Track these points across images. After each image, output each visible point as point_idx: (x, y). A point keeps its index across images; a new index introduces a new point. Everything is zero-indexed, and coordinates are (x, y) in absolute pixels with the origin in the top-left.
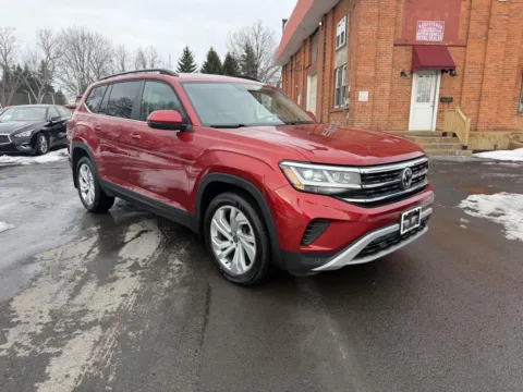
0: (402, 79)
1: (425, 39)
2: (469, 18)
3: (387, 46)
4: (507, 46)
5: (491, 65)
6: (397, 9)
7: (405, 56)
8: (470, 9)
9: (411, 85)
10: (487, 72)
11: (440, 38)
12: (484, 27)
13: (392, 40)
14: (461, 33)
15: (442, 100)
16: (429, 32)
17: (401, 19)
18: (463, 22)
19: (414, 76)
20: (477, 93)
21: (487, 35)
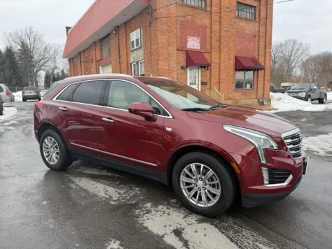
0: (182, 71)
1: (192, 47)
2: (211, 38)
3: (173, 50)
4: (229, 54)
5: (223, 64)
6: (177, 28)
7: (183, 57)
8: (211, 32)
9: (187, 75)
10: (222, 68)
11: (199, 48)
12: (218, 43)
13: (176, 47)
14: (208, 46)
15: (202, 83)
16: (193, 44)
17: (179, 34)
18: (208, 39)
19: (188, 69)
20: (218, 80)
21: (220, 48)
